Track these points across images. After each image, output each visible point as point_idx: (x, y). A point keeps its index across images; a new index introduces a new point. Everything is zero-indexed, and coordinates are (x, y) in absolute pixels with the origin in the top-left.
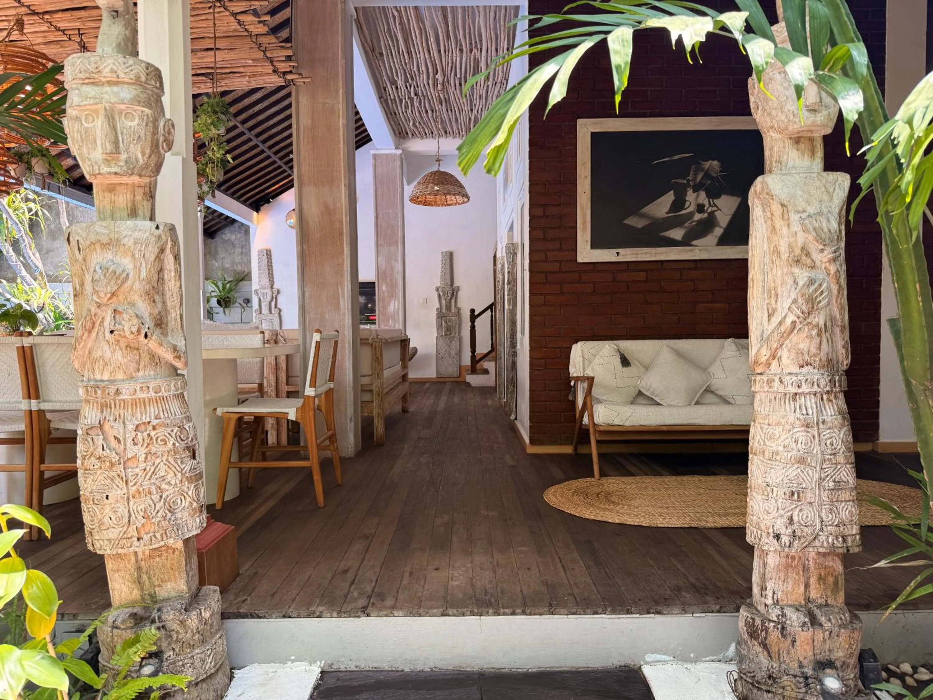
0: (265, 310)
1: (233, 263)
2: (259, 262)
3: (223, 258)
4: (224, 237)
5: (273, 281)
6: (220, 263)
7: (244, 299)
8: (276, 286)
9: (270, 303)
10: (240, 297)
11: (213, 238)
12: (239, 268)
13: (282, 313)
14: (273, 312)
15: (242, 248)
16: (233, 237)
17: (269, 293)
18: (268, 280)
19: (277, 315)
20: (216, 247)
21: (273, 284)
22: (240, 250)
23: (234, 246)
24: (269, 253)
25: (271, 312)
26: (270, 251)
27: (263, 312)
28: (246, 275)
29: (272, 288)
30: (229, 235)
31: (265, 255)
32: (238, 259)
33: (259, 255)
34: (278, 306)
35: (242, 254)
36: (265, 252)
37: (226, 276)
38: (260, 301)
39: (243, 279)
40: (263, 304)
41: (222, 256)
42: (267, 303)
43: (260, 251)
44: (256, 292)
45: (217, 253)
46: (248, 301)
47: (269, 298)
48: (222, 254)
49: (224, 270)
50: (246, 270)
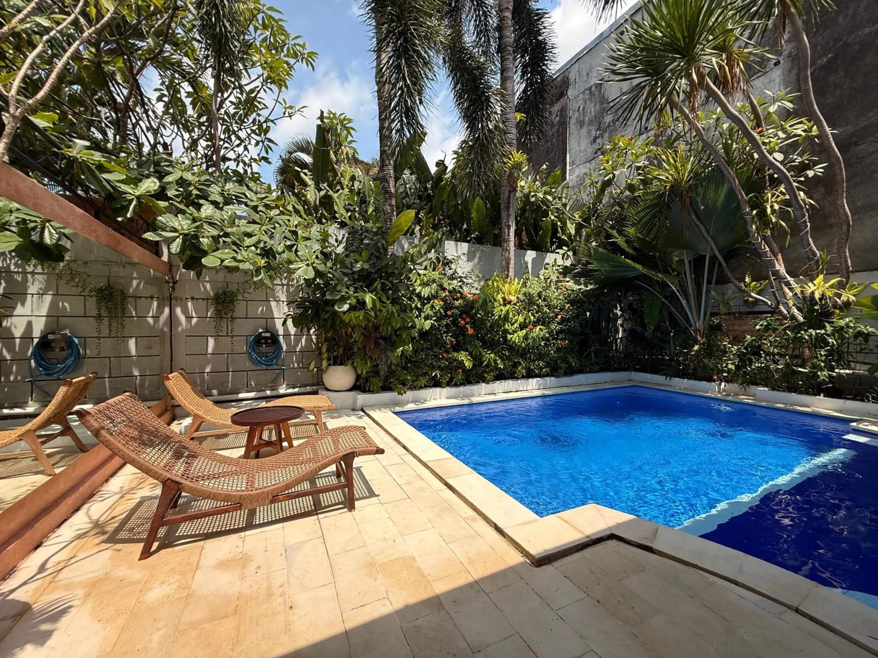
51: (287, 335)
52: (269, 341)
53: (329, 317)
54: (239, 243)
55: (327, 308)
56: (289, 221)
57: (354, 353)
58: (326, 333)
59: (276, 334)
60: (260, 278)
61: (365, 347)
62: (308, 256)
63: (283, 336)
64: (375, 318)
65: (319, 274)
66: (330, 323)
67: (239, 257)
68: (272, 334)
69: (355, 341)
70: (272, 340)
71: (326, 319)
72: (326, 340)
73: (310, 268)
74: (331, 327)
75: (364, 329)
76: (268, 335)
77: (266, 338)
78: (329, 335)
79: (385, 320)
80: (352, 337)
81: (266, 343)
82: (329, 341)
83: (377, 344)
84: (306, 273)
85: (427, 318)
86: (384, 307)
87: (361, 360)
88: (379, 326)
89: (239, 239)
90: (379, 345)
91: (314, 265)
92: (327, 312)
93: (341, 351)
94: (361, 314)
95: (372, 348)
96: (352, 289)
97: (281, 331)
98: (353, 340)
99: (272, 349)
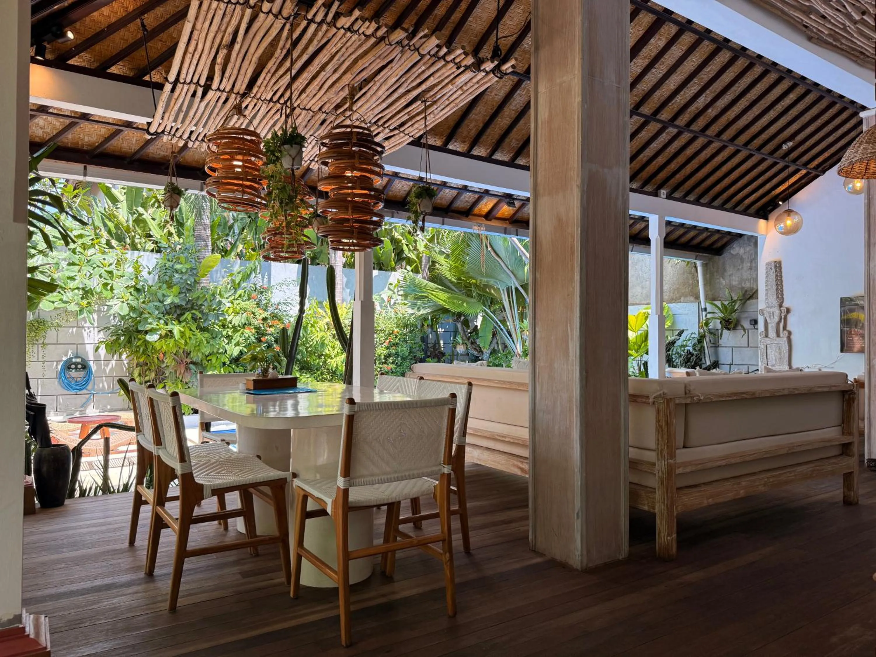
0: (772, 333)
1: (742, 280)
2: (767, 277)
3: (731, 275)
4: (732, 252)
5: (783, 298)
6: (727, 281)
7: (751, 320)
8: (786, 304)
9: (778, 324)
10: (746, 318)
11: (720, 255)
12: (747, 285)
13: (792, 337)
14: (781, 335)
15: (751, 262)
16: (742, 251)
17: (777, 312)
18: (775, 297)
19: (785, 339)
20: (724, 264)
21: (782, 302)
22: (749, 265)
23: (742, 260)
24: (778, 266)
25: (778, 335)
26: (780, 263)
27: (770, 336)
28: (755, 293)
29: (781, 306)
30: (737, 249)
31: (773, 268)
32: (746, 275)
33: (767, 268)
34: (788, 328)
35: (751, 269)
36: (773, 265)
37: (733, 295)
38: (766, 322)
39: (751, 298)
40: (770, 326)
41: (729, 273)
42: (774, 325)
43: (768, 264)
44: (762, 311)
45: (725, 270)
46: (755, 322)
47: (777, 319)
48: (730, 270)
49: (731, 288)
50: (755, 287)
51: (97, 360)
52: (79, 366)
53: (141, 345)
54: (64, 286)
55: (139, 336)
56: (104, 259)
57: (166, 377)
58: (138, 358)
59: (86, 359)
60: (83, 316)
61: (176, 371)
62: (123, 295)
63: (94, 361)
64: (185, 345)
65: (132, 309)
66: (142, 349)
67: (65, 299)
68: (83, 360)
69: (167, 366)
70: (82, 365)
71: (138, 346)
72: (138, 365)
73: (125, 305)
74: (143, 352)
75: (175, 354)
76: (79, 360)
77: (76, 364)
78: (141, 360)
79: (195, 347)
80: (164, 362)
81: (76, 368)
82: (141, 366)
83: (187, 369)
84: (121, 309)
85: (237, 344)
86: (194, 335)
87: (173, 383)
88: (190, 352)
89: (64, 283)
90: (190, 369)
91: (128, 302)
92: (139, 339)
93: (153, 375)
94: (171, 342)
95: (182, 372)
96: (162, 321)
97: (91, 357)
98: (165, 365)
99: (82, 374)
